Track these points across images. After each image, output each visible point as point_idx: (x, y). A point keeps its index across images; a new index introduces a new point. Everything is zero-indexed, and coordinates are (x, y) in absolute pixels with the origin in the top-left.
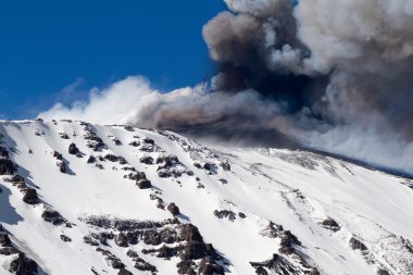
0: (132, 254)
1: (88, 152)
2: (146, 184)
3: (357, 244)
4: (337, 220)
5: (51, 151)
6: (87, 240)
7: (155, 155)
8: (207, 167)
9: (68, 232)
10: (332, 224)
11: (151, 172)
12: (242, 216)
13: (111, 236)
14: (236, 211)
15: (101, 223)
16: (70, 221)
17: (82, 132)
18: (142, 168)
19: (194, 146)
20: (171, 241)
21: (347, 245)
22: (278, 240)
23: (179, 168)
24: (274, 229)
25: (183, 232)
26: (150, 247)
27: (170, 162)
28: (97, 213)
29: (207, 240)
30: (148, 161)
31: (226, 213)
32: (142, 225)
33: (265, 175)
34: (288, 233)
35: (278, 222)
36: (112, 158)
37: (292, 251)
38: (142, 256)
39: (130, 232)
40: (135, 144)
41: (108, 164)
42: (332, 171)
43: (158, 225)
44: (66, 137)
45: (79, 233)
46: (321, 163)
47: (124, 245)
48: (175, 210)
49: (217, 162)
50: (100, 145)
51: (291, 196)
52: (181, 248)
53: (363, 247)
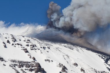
0: (22, 70)
1: (12, 42)
2: (27, 52)
3: (82, 70)
4: (77, 63)
5: (2, 42)
6: (10, 66)
7: (30, 44)
8: (44, 48)
9: (5, 63)
10: (76, 65)
11: (29, 48)
12: (52, 61)
13: (16, 65)
14: (51, 60)
15: (14, 61)
16: (6, 60)
17: (11, 37)
18: (26, 47)
19: (41, 42)
20: (32, 67)
21: (80, 70)
22: (61, 68)
23: (36, 48)
24: (60, 65)
25: (36, 65)
26: (27, 68)
27: (33, 46)
28: (13, 59)
29: (42, 67)
30: (28, 45)
31: (48, 60)
32: (25, 62)
33: (60, 51)
34: (64, 66)
35: (62, 63)
36: (18, 44)
37: (65, 71)
38: (24, 70)
39: (22, 64)
40: (25, 41)
41: (17, 46)
42: (78, 50)
43: (29, 63)
44: (7, 38)
45: (8, 63)
46: (75, 48)
47: (20, 67)
48: (34, 59)
49: (46, 47)
50: (15, 41)
51: (66, 57)
52: (35, 69)
53: (84, 71)
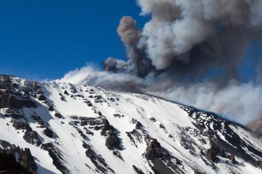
0: (85, 128)
1: (71, 93)
2: (90, 105)
3: (162, 126)
4: (155, 118)
5: (58, 93)
6: (70, 123)
7: (94, 95)
8: (111, 99)
9: (63, 121)
10: (153, 119)
11: (92, 101)
12: (123, 116)
13: (78, 122)
14: (121, 115)
15: (75, 118)
16: (64, 116)
17: (69, 87)
18: (89, 99)
19: (107, 92)
20: (99, 124)
21: (159, 127)
22: (135, 125)
23: (102, 100)
24: (134, 121)
25: (103, 121)
26: (91, 126)
27: (99, 97)
28: (74, 115)
29: (111, 124)
30: (91, 97)
31: (117, 115)
32: (89, 119)
34: (138, 122)
35: (135, 118)
36: (79, 96)
37: (140, 128)
38: (88, 129)
39: (85, 121)
40: (87, 91)
41: (78, 98)
43: (94, 119)
44: (63, 88)
45: (67, 121)
47: (82, 125)
48: (100, 114)
49: (115, 98)
50: (75, 91)
51: (140, 110)
52: (102, 127)
53: (164, 128)
